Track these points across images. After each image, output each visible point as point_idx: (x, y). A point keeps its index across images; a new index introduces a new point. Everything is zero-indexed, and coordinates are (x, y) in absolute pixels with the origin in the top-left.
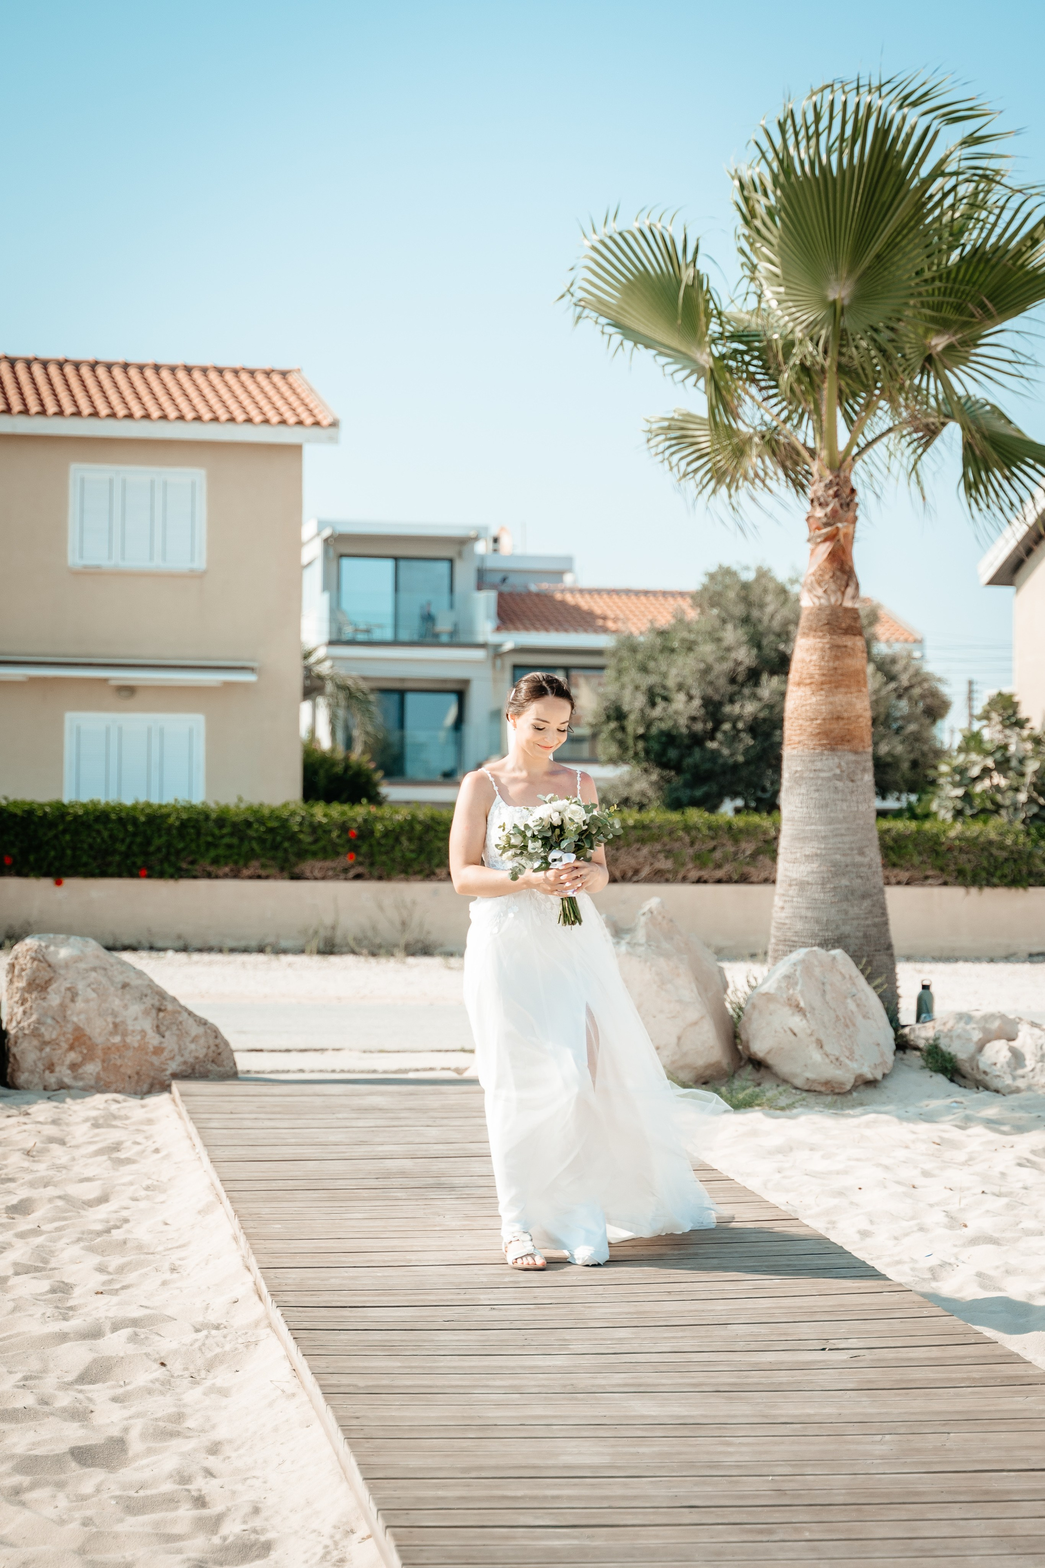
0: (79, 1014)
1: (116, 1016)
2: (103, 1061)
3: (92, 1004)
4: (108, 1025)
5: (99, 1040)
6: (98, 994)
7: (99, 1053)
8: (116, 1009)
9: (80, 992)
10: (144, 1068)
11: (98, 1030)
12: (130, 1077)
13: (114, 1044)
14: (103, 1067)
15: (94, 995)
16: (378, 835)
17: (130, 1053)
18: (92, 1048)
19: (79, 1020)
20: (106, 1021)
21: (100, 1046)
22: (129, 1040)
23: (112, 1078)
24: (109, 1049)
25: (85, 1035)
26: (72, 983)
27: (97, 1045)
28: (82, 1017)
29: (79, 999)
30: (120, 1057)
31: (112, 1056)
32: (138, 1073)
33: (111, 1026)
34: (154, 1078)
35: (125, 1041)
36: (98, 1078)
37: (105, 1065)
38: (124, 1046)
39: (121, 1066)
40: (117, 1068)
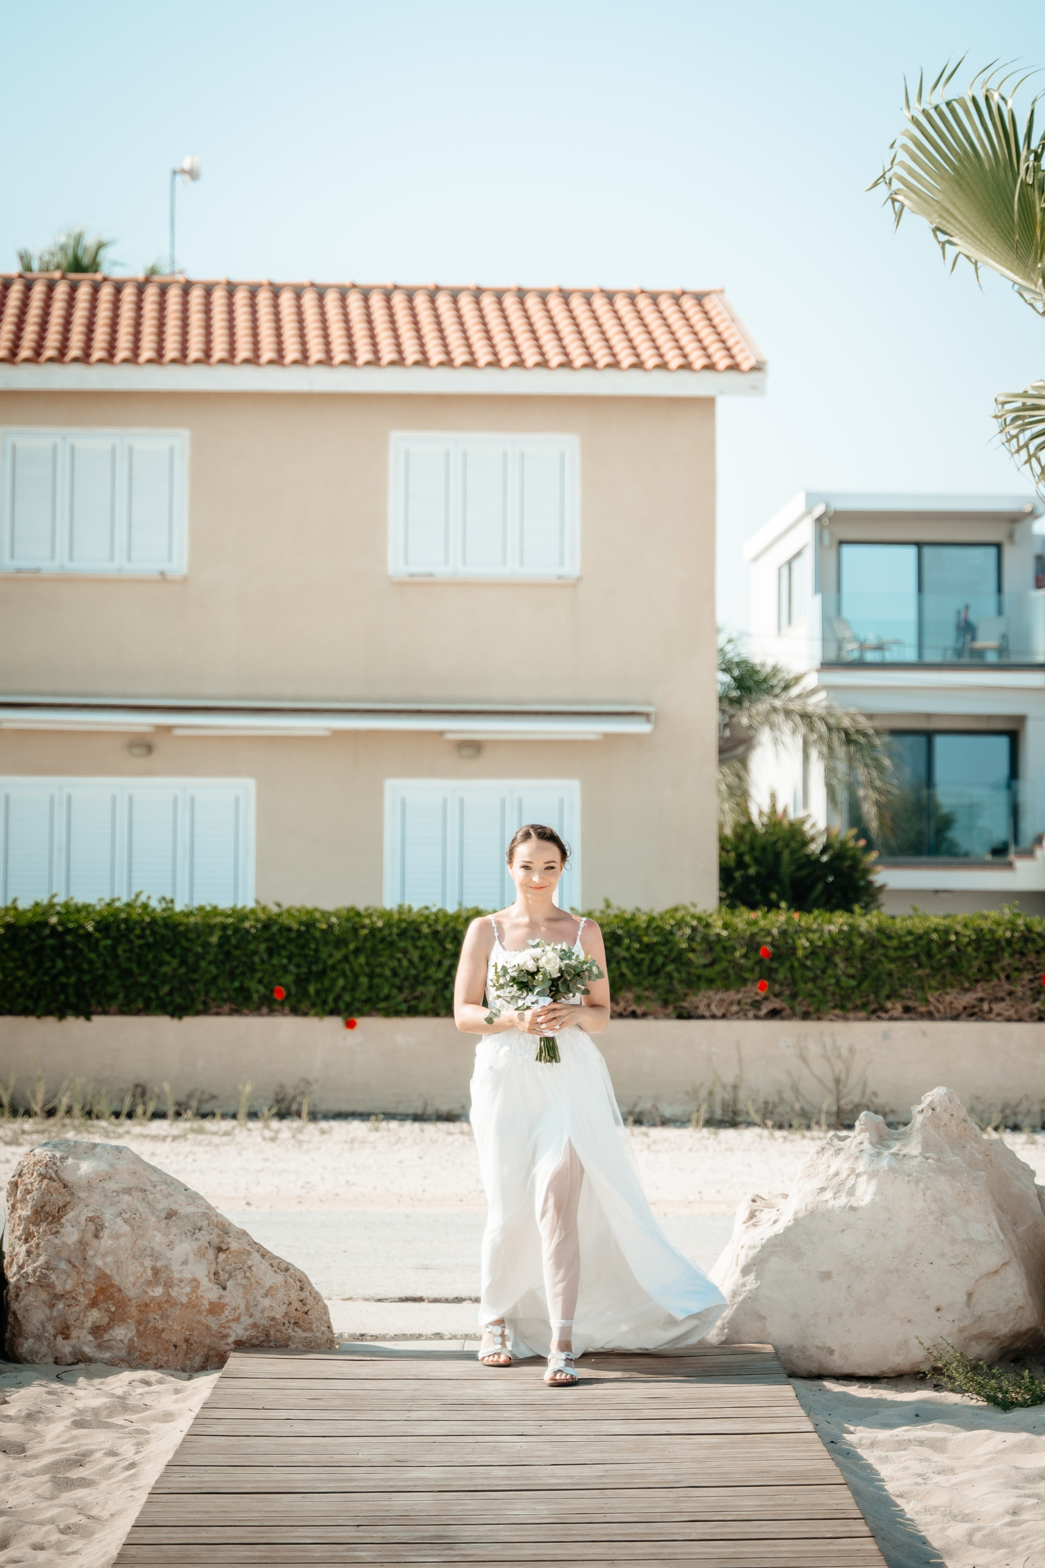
0: (104, 1256)
1: (157, 1259)
2: (139, 1323)
3: (123, 1241)
4: (145, 1271)
5: (132, 1293)
6: (132, 1226)
7: (133, 1311)
8: (157, 1248)
9: (107, 1225)
10: (196, 1333)
11: (132, 1279)
12: (175, 1346)
13: (153, 1299)
14: (138, 1331)
15: (126, 1228)
16: (800, 953)
17: (177, 1312)
18: (122, 1304)
19: (105, 1264)
20: (142, 1265)
21: (134, 1302)
22: (174, 1293)
23: (151, 1347)
24: (147, 1305)
25: (113, 1286)
26: (96, 1211)
27: (130, 1300)
28: (109, 1259)
29: (106, 1233)
30: (162, 1317)
31: (151, 1315)
32: (187, 1341)
33: (149, 1272)
34: (211, 1348)
35: (169, 1295)
36: (131, 1348)
37: (141, 1328)
38: (167, 1301)
39: (163, 1330)
40: (158, 1333)
